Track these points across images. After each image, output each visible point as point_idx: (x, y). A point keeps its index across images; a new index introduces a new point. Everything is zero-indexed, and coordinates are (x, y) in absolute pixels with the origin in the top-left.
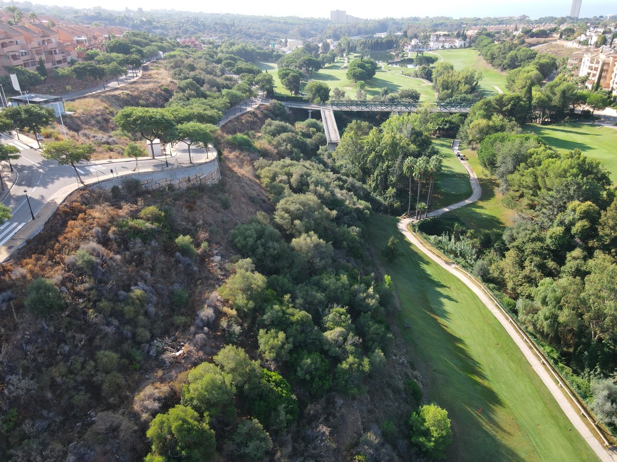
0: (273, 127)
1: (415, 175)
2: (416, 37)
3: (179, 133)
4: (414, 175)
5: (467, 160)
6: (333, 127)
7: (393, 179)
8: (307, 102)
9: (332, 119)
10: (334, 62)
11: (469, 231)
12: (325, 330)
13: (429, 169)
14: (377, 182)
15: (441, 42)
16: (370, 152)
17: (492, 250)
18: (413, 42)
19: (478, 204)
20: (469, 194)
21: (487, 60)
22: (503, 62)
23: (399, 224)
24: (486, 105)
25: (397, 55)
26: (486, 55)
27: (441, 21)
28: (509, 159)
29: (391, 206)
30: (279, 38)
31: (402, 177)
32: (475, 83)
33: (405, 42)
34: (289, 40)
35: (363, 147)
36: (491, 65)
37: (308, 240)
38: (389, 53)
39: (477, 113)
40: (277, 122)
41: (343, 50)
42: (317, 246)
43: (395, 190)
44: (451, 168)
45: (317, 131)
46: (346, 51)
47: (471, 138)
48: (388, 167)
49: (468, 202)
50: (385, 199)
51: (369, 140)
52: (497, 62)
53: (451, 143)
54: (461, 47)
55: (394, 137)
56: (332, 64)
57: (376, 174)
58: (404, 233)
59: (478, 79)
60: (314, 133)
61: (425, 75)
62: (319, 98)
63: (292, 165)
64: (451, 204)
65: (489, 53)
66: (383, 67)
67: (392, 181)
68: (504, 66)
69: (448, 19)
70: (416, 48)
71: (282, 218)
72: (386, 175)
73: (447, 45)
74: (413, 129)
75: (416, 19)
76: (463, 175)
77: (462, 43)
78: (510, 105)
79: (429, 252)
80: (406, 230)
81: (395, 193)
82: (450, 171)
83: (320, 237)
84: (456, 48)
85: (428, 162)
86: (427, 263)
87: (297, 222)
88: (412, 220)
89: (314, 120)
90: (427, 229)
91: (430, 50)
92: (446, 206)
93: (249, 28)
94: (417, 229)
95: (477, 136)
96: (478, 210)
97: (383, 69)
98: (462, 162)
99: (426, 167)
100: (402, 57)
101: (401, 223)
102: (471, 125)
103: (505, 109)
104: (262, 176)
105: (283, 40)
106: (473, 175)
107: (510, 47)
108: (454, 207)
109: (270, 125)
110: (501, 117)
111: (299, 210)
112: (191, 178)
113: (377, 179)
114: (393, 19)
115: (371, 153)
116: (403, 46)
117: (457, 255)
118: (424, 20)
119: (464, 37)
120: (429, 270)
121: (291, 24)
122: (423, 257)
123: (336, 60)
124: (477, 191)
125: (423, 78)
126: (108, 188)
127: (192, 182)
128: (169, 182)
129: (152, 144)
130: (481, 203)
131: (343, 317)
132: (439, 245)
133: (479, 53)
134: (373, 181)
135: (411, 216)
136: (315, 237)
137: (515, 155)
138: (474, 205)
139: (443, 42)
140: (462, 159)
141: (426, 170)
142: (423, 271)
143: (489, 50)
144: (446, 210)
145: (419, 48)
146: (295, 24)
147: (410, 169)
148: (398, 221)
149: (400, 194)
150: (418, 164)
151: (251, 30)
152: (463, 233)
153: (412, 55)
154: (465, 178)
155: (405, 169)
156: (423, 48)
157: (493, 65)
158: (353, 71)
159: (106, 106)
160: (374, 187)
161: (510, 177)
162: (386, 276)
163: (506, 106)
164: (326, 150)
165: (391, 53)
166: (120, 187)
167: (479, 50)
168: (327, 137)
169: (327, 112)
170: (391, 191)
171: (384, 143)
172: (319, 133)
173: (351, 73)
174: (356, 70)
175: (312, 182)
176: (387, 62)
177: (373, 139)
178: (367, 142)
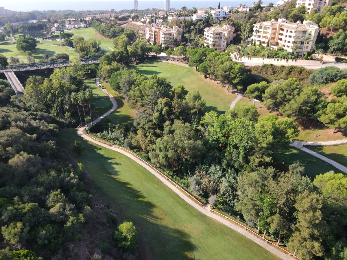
2: (56, 22)
4: (78, 102)
5: (105, 88)
6: (17, 82)
7: (67, 107)
9: (14, 78)
10: (4, 40)
11: (117, 125)
12: (50, 208)
13: (87, 98)
14: (57, 111)
15: (72, 24)
16: (47, 94)
17: (131, 132)
18: (56, 25)
19: (117, 111)
20: (111, 106)
21: (101, 33)
22: (109, 34)
23: (78, 132)
24: (107, 58)
25: (48, 33)
26: (100, 31)
27: (69, 13)
28: (126, 84)
29: (70, 123)
31: (72, 105)
32: (98, 46)
33: (50, 25)
35: (42, 92)
36: (103, 36)
37: (21, 157)
38: (42, 32)
39: (104, 63)
41: (9, 32)
42: (28, 160)
43: (70, 113)
44: (98, 94)
46: (11, 33)
47: (104, 77)
48: (62, 100)
49: (112, 110)
50: (65, 119)
51: (45, 87)
52: (106, 34)
53: (94, 80)
54: (85, 27)
55: (61, 83)
56: (4, 42)
57: (55, 107)
58: (82, 136)
59: (99, 44)
60: (3, 88)
61: (69, 44)
64: (104, 114)
65: (101, 30)
66: (40, 41)
67: (66, 108)
68: (110, 36)
69: (73, 11)
70: (58, 28)
72: (62, 105)
73: (76, 26)
75: (53, 11)
76: (105, 97)
77: (85, 24)
78: (119, 57)
79: (99, 142)
80: (83, 134)
81: (70, 115)
82: (98, 96)
83: (29, 154)
84: (82, 28)
85: (84, 94)
86: (100, 149)
87: (9, 149)
88: (85, 128)
90: (94, 130)
91: (67, 30)
92: (101, 115)
94: (89, 132)
96: (118, 114)
97: (41, 42)
98: (103, 90)
99: (84, 96)
100: (51, 34)
101: (79, 131)
103: (117, 58)
106: (111, 96)
107: (110, 26)
108: (106, 115)
110: (116, 63)
111: (8, 140)
113: (57, 109)
114: (38, 12)
115: (49, 94)
116: (50, 28)
117: (114, 140)
118: (58, 12)
119: (85, 22)
120: (101, 152)
122: (97, 146)
123: (5, 39)
124: (115, 103)
125: (68, 46)
130: (118, 110)
131: (59, 196)
132: (103, 138)
133: (95, 30)
134: (55, 111)
135: (83, 125)
136: (25, 155)
137: (128, 82)
138: (115, 111)
139: (74, 24)
140: (103, 88)
141: (85, 98)
142: (99, 154)
143: (100, 28)
144: (102, 117)
145: (60, 28)
147: (75, 99)
148: (77, 130)
149: (74, 115)
150: (79, 96)
152: (114, 127)
153: (58, 33)
154: (107, 98)
155: (72, 100)
156: (63, 28)
157: (105, 36)
158: (20, 45)
160: (56, 114)
161: (129, 93)
162: (79, 164)
163: (117, 57)
164: (16, 98)
165: (43, 32)
167: (95, 28)
168: (15, 90)
169: (9, 74)
170: (67, 115)
171: (55, 87)
172: (7, 88)
173: (19, 47)
174: (22, 44)
175: (12, 120)
176: (42, 38)
177: (47, 86)
178: (44, 88)
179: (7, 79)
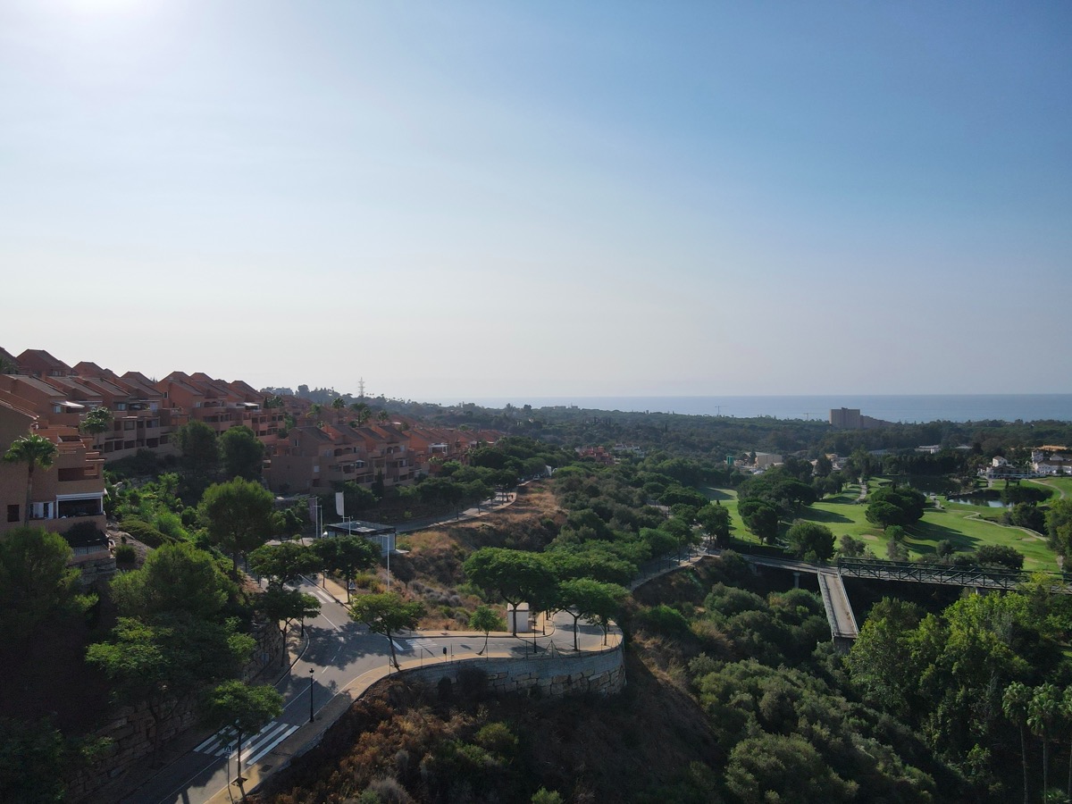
0: (726, 599)
1: (1033, 722)
2: (999, 453)
3: (562, 595)
4: (1029, 722)
6: (843, 607)
7: (981, 727)
8: (792, 557)
9: (840, 593)
10: (840, 491)
13: (1065, 715)
14: (944, 730)
15: (1053, 463)
16: (923, 665)
18: (995, 463)
25: (966, 484)
27: (1049, 428)
29: (983, 788)
30: (741, 450)
31: (1001, 726)
33: (978, 462)
34: (758, 454)
35: (908, 653)
38: (947, 479)
40: (734, 590)
41: (858, 473)
43: (986, 753)
45: (811, 613)
46: (863, 474)
48: (967, 699)
50: (967, 770)
51: (921, 639)
55: (975, 638)
56: (837, 495)
57: (940, 712)
60: (805, 616)
61: (1028, 521)
62: (813, 552)
63: (761, 674)
66: (938, 503)
67: (979, 731)
69: (1063, 424)
70: (1002, 472)
71: (740, 780)
72: (963, 715)
74: (1015, 624)
75: (996, 424)
81: (987, 758)
85: (1059, 698)
87: (772, 795)
89: (805, 592)
91: (1033, 477)
93: (692, 435)
97: (937, 507)
99: (1056, 707)
100: (977, 486)
104: (703, 689)
105: (748, 454)
109: (721, 594)
111: (775, 768)
112: (573, 678)
113: (944, 723)
114: (949, 424)
115: (927, 666)
116: (976, 468)
118: (1013, 425)
121: (762, 429)
123: (844, 489)
125: (1024, 526)
126: (435, 679)
127: (574, 686)
128: (534, 681)
129: (515, 611)
134: (936, 727)
139: (1060, 463)
141: (1057, 716)
145: (1010, 472)
146: (770, 429)
147: (1020, 707)
149: (1002, 765)
150: (1036, 700)
151: (693, 438)
153: (992, 485)
155: (1006, 707)
156: (1018, 472)
158: (878, 508)
160: (938, 739)
164: (830, 652)
165: (952, 479)
166: (454, 680)
168: (833, 630)
169: (830, 579)
170: (978, 754)
171: (954, 649)
172: (814, 617)
173: (875, 512)
174: (884, 507)
175: (802, 713)
176: (945, 494)
177: (929, 637)
178: (916, 642)
179: (820, 593)
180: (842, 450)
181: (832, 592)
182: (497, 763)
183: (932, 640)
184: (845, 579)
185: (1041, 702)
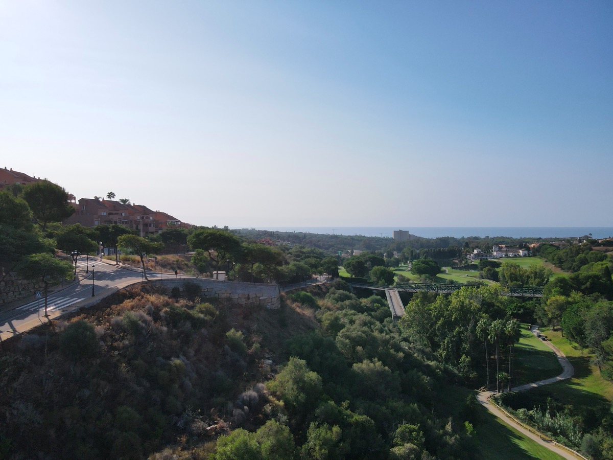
0: (337, 295)
1: (491, 338)
2: (477, 247)
4: (489, 337)
5: (550, 340)
6: (398, 304)
7: (466, 346)
8: (372, 284)
9: (397, 298)
10: (398, 266)
11: (566, 406)
12: (393, 446)
13: (507, 333)
14: (448, 351)
15: (503, 252)
16: (438, 318)
17: (601, 430)
18: (475, 252)
19: (573, 381)
20: (560, 371)
21: (555, 264)
22: (572, 264)
23: (479, 396)
25: (461, 262)
26: (553, 260)
27: (501, 240)
29: (468, 378)
30: (345, 249)
31: (477, 344)
33: (467, 251)
34: (355, 251)
35: (430, 314)
36: (560, 269)
37: (372, 365)
38: (452, 261)
40: (341, 291)
41: (407, 259)
42: (381, 374)
43: (468, 359)
44: (533, 346)
45: (382, 306)
46: (410, 259)
47: (550, 316)
48: (459, 333)
49: (559, 378)
50: (459, 370)
51: (436, 306)
52: (565, 265)
54: (525, 256)
55: (463, 303)
56: (396, 268)
57: (446, 342)
58: (485, 405)
60: (378, 308)
61: (491, 276)
62: (383, 280)
64: (540, 380)
65: (555, 258)
66: (447, 270)
67: (464, 348)
68: (574, 268)
69: (509, 238)
70: (479, 256)
72: (458, 342)
73: (511, 254)
74: (483, 300)
75: (476, 238)
76: (549, 352)
77: (526, 252)
78: (588, 284)
79: (517, 425)
80: (488, 402)
81: (469, 361)
82: (532, 349)
83: (384, 364)
84: (520, 257)
85: (504, 325)
86: (520, 438)
87: (359, 348)
88: (493, 393)
89: (379, 297)
90: (510, 403)
91: (494, 258)
92: (534, 382)
93: (319, 241)
94: (500, 402)
95: (557, 313)
96: (574, 387)
97: (447, 272)
98: (544, 342)
99: (502, 329)
100: (466, 263)
101: (480, 395)
102: (548, 303)
103: (583, 287)
104: (323, 320)
105: (349, 251)
106: (561, 354)
107: (577, 251)
108: (542, 383)
109: (334, 293)
110: (581, 294)
111: (361, 337)
112: (251, 296)
113: (448, 345)
114: (453, 238)
115: (440, 319)
116: (466, 255)
117: (555, 433)
118: (484, 239)
119: (528, 249)
120: (523, 445)
121: (358, 240)
122: (513, 430)
123: (400, 265)
124: (568, 369)
125: (489, 279)
127: (251, 301)
128: (228, 295)
130: (576, 381)
132: (530, 421)
133: (546, 260)
134: (444, 350)
135: (491, 389)
136: (379, 364)
138: (567, 381)
139: (506, 251)
140: (544, 340)
141: (503, 332)
142: (517, 447)
143: (555, 255)
144: (535, 385)
145: (482, 256)
146: (361, 240)
147: (485, 331)
148: (477, 393)
149: (476, 364)
150: (493, 326)
151: (320, 242)
152: (561, 409)
153: (476, 262)
154: (551, 356)
155: (478, 330)
156: (486, 256)
157: (562, 269)
158: (417, 267)
159: (183, 260)
160: (445, 355)
162: (467, 423)
163: (584, 285)
164: (391, 322)
165: (454, 261)
166: (181, 289)
167: (545, 257)
168: (393, 312)
169: (392, 292)
170: (465, 359)
171: (453, 308)
172: (383, 307)
173: (415, 268)
174: (420, 266)
176: (451, 266)
177: (441, 304)
178: (435, 307)
179: (386, 299)
180: (399, 249)
181: (393, 298)
182: (206, 318)
183: (443, 306)
184: (399, 292)
185: (495, 326)
